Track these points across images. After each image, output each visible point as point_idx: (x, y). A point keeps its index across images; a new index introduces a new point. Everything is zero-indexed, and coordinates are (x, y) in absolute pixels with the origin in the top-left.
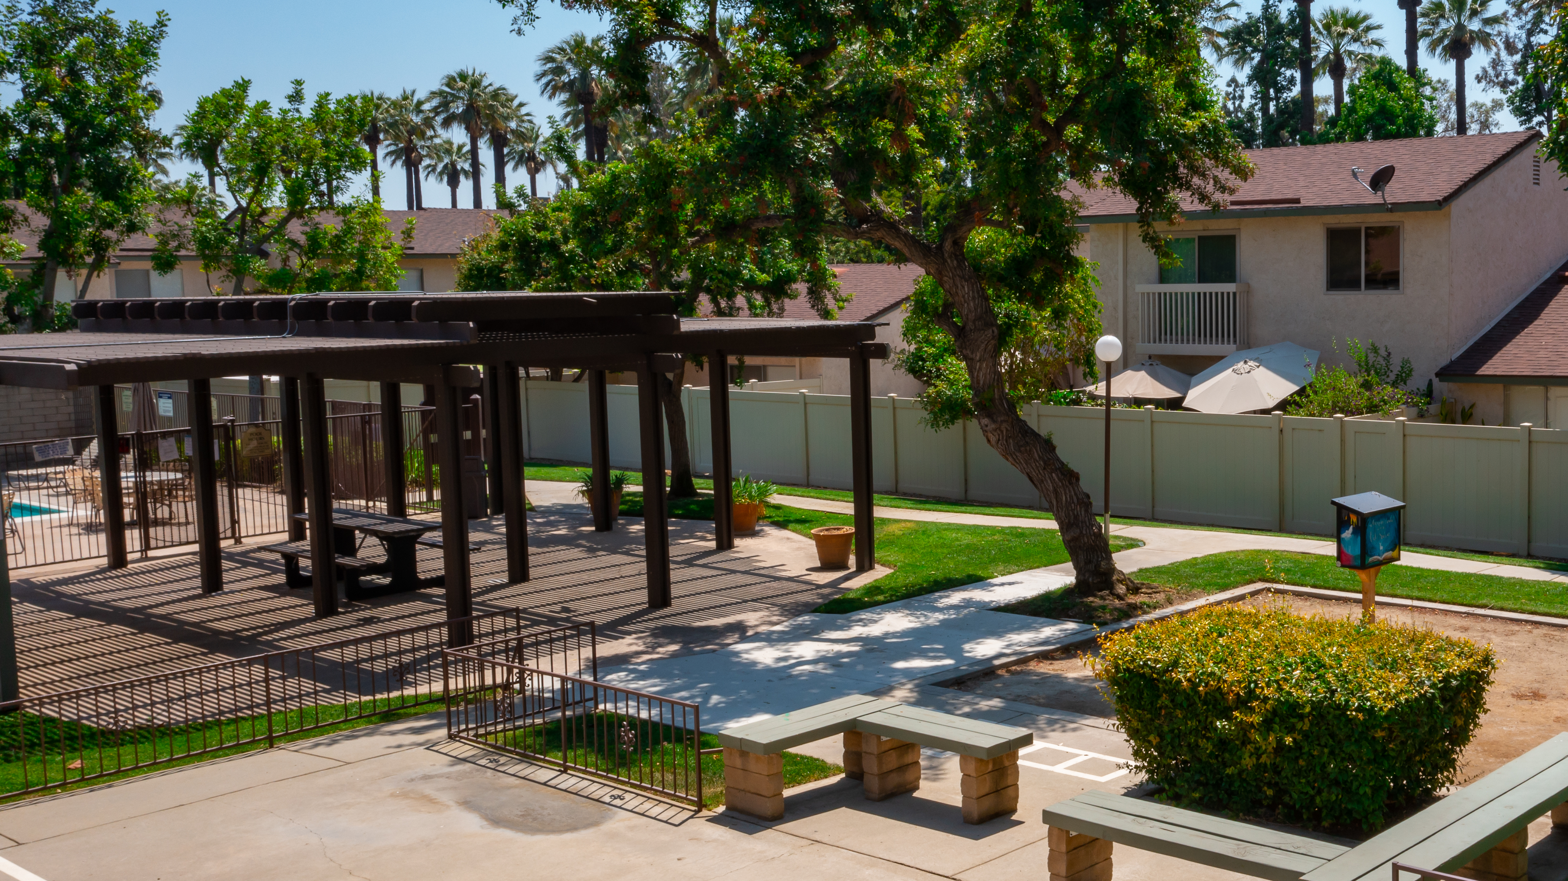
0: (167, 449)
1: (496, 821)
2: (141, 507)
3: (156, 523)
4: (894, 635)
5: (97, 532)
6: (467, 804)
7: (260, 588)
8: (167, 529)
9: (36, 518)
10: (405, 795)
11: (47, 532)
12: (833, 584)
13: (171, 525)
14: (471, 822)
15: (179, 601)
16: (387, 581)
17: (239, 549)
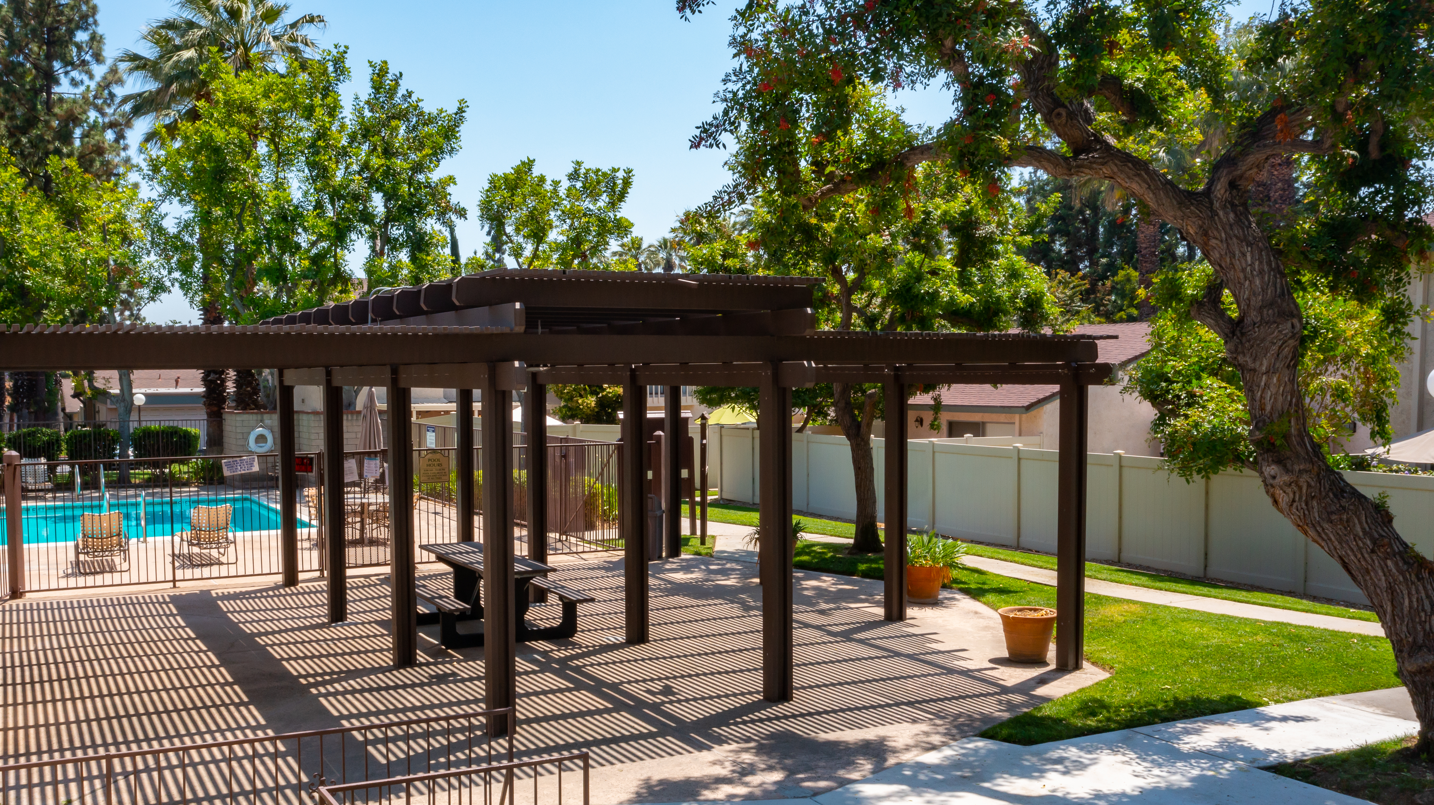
12: (1023, 688)
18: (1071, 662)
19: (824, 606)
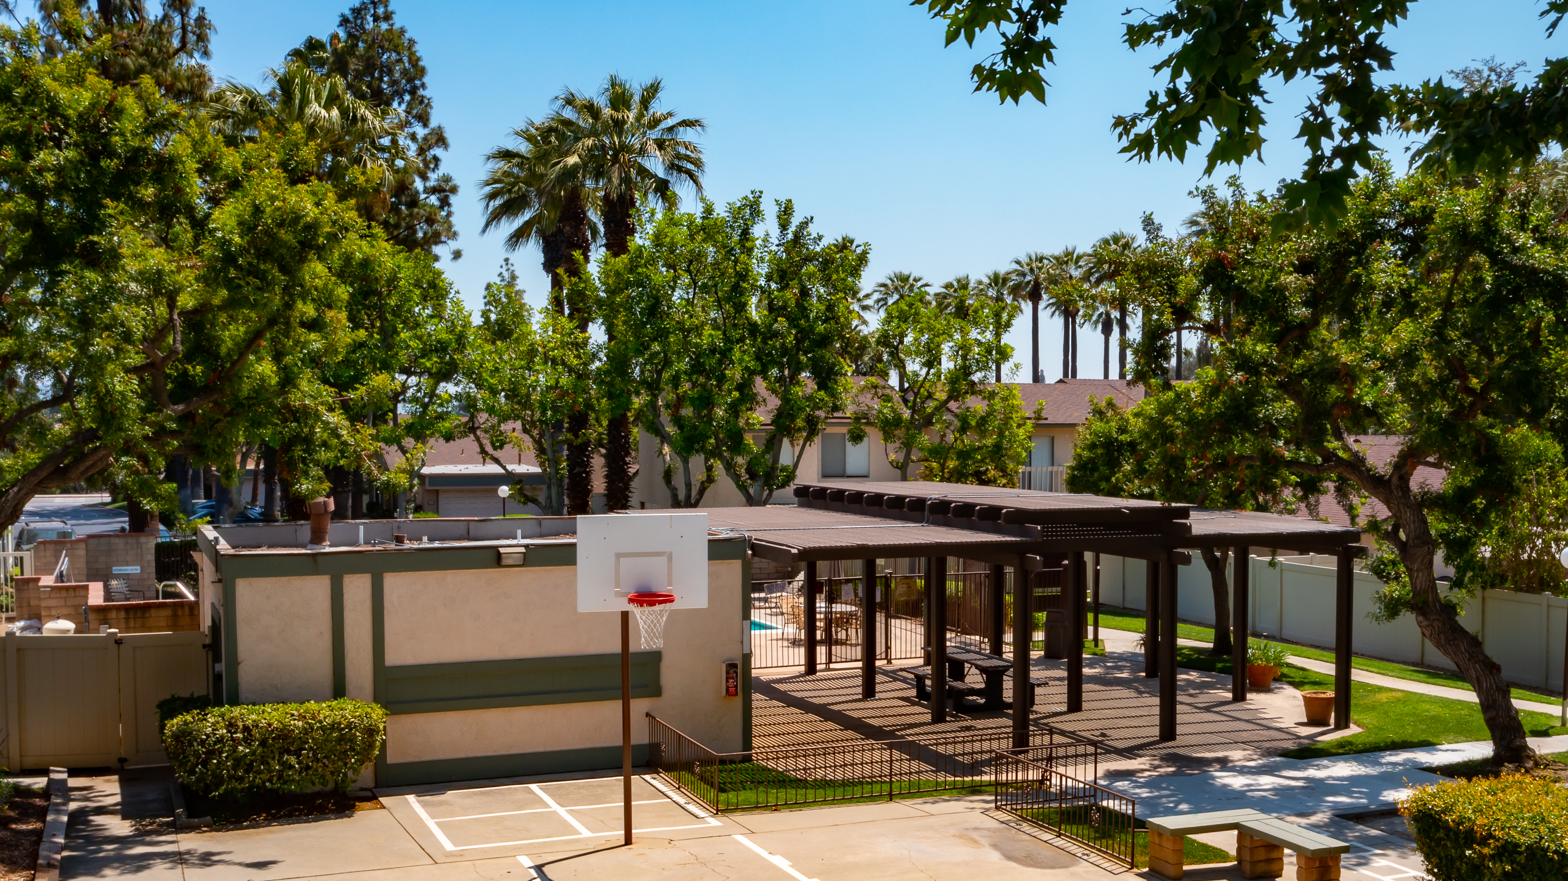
0: (847, 590)
1: (1009, 858)
2: (828, 630)
3: (838, 642)
4: (1334, 779)
5: (799, 646)
6: (995, 846)
7: (899, 698)
8: (844, 647)
9: (763, 632)
10: (961, 837)
11: (769, 643)
12: (1311, 737)
13: (846, 644)
14: (995, 856)
15: (847, 702)
16: (983, 701)
17: (889, 668)
18: (1343, 724)
19: (1192, 692)
